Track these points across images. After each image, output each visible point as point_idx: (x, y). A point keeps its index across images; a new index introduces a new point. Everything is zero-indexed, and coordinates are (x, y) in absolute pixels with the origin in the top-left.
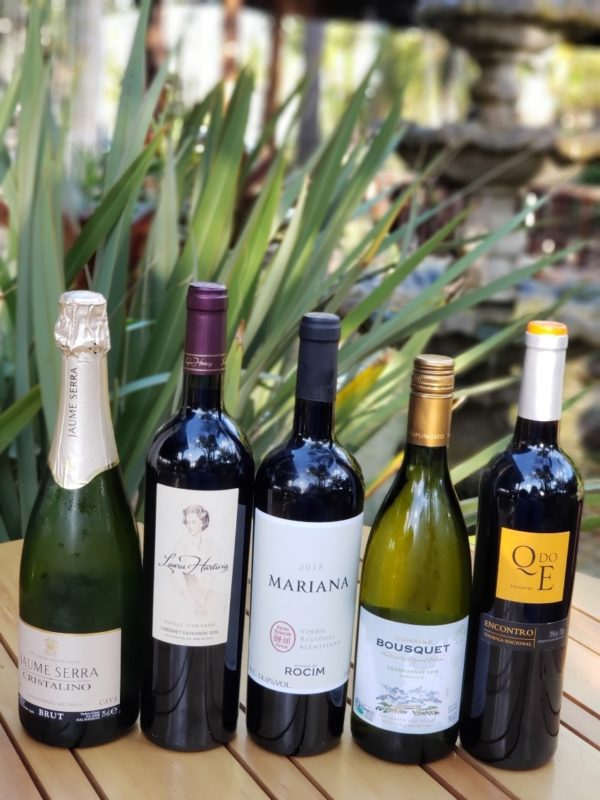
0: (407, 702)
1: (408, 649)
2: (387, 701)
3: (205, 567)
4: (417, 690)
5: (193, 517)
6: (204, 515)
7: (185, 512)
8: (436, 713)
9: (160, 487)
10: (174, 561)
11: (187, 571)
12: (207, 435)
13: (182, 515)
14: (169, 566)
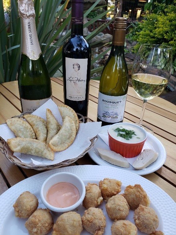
0: (110, 115)
1: (110, 102)
2: (105, 115)
3: (79, 80)
4: (112, 112)
5: (76, 67)
6: (79, 66)
7: (73, 65)
8: (117, 118)
9: (66, 58)
10: (71, 79)
11: (75, 81)
12: (79, 43)
13: (73, 66)
14: (70, 80)
